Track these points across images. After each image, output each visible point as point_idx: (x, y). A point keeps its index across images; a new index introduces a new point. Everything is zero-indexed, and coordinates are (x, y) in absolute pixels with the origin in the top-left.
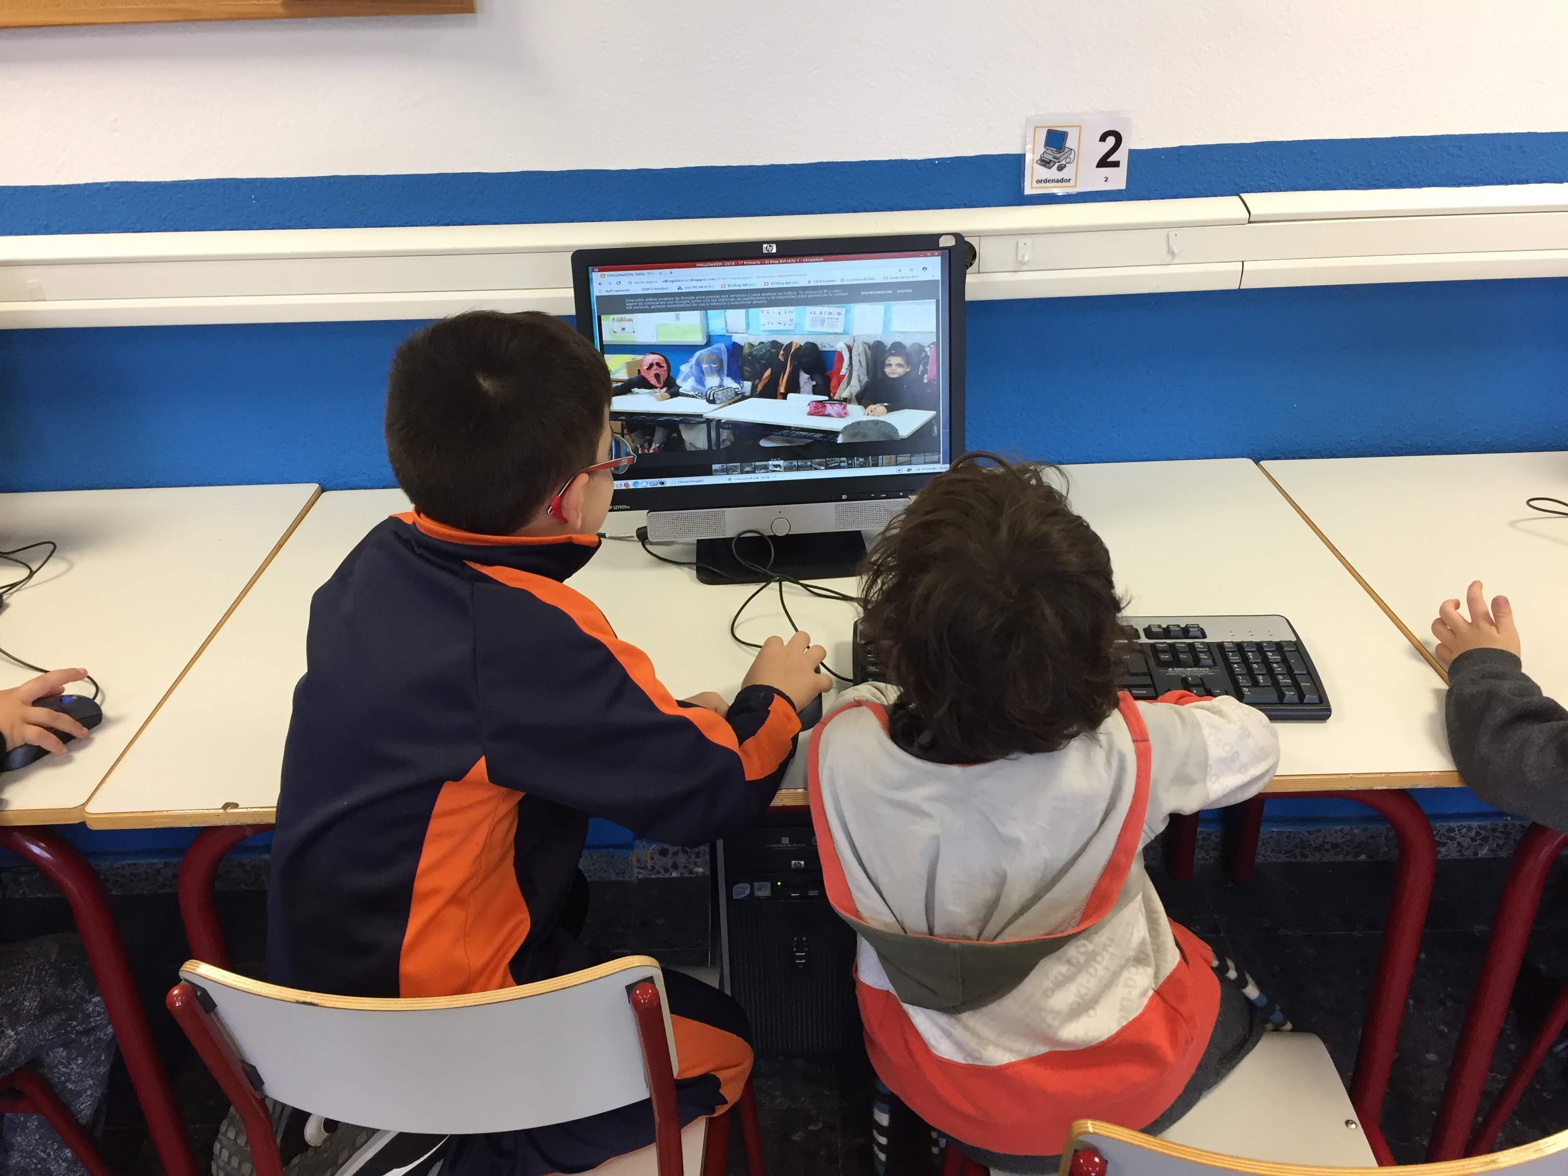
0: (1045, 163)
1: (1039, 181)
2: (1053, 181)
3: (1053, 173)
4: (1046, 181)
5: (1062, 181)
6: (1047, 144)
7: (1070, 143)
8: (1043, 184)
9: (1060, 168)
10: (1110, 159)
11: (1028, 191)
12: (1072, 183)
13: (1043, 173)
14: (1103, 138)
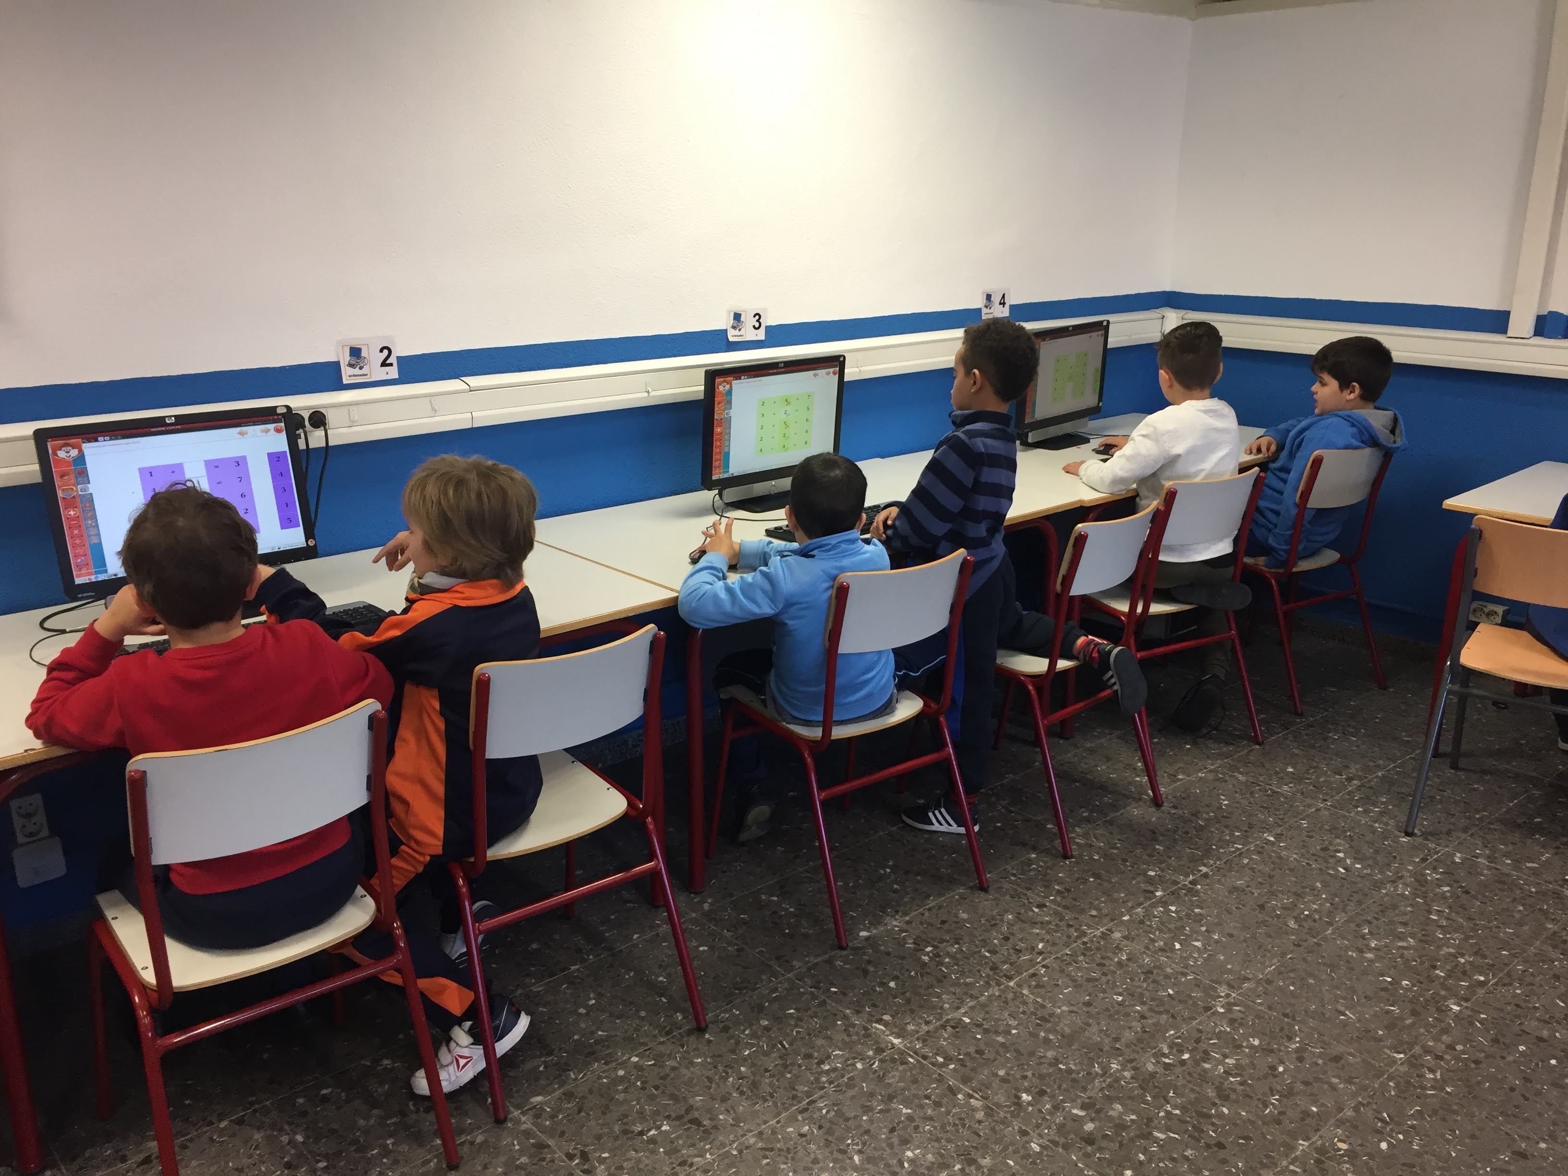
0: (351, 365)
1: (350, 376)
2: (358, 375)
3: (357, 371)
4: (354, 376)
5: (363, 375)
6: (351, 355)
7: (364, 354)
8: (352, 378)
9: (361, 368)
10: (388, 362)
11: (345, 382)
12: (369, 376)
13: (351, 371)
14: (381, 351)
